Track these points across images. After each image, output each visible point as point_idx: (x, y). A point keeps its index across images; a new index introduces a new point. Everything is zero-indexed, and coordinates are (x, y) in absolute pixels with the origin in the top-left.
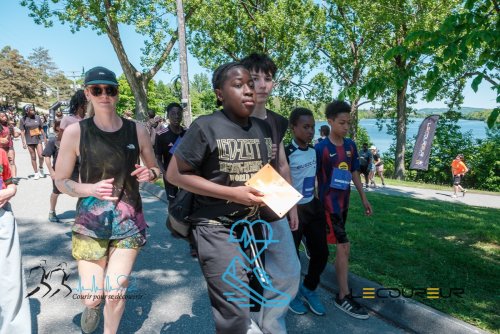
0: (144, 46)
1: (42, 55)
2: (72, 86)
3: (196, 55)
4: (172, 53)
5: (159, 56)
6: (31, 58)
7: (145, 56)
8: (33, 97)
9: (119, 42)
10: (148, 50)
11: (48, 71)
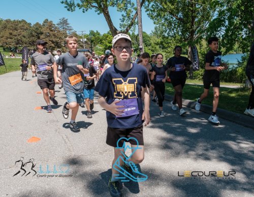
0: (122, 18)
1: (64, 22)
2: (81, 40)
3: (152, 18)
4: (136, 20)
5: (129, 22)
6: (58, 24)
7: (122, 23)
8: (60, 47)
9: (109, 16)
10: (124, 19)
11: (67, 32)
